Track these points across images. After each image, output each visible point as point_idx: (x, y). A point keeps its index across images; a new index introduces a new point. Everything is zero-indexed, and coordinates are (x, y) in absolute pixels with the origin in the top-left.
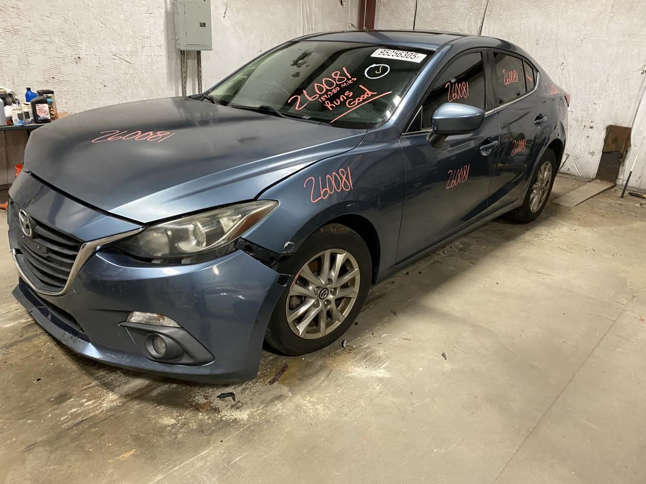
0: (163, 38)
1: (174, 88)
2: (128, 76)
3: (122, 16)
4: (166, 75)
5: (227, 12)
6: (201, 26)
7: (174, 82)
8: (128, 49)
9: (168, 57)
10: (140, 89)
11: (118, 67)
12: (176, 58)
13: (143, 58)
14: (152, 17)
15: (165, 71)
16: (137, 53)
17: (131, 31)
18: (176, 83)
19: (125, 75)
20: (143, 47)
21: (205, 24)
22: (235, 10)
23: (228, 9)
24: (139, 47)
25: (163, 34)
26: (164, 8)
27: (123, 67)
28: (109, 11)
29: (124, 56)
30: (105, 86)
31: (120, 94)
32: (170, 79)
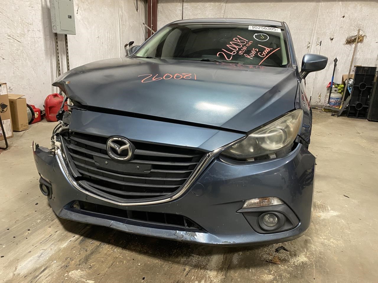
0: (41, 25)
1: (49, 61)
2: (19, 52)
3: (13, 8)
4: (44, 51)
5: (79, 10)
6: (69, 18)
7: (49, 56)
8: (18, 32)
9: (45, 39)
10: (27, 61)
11: (12, 45)
12: (50, 40)
13: (29, 39)
14: (33, 10)
15: (43, 48)
16: (24, 35)
17: (20, 18)
18: (50, 57)
19: (17, 51)
20: (28, 31)
21: (71, 16)
22: (83, 9)
23: (79, 8)
24: (26, 30)
25: (41, 22)
26: (41, 4)
27: (15, 45)
28: (4, 3)
29: (16, 37)
30: (3, 59)
31: (14, 65)
32: (46, 54)
